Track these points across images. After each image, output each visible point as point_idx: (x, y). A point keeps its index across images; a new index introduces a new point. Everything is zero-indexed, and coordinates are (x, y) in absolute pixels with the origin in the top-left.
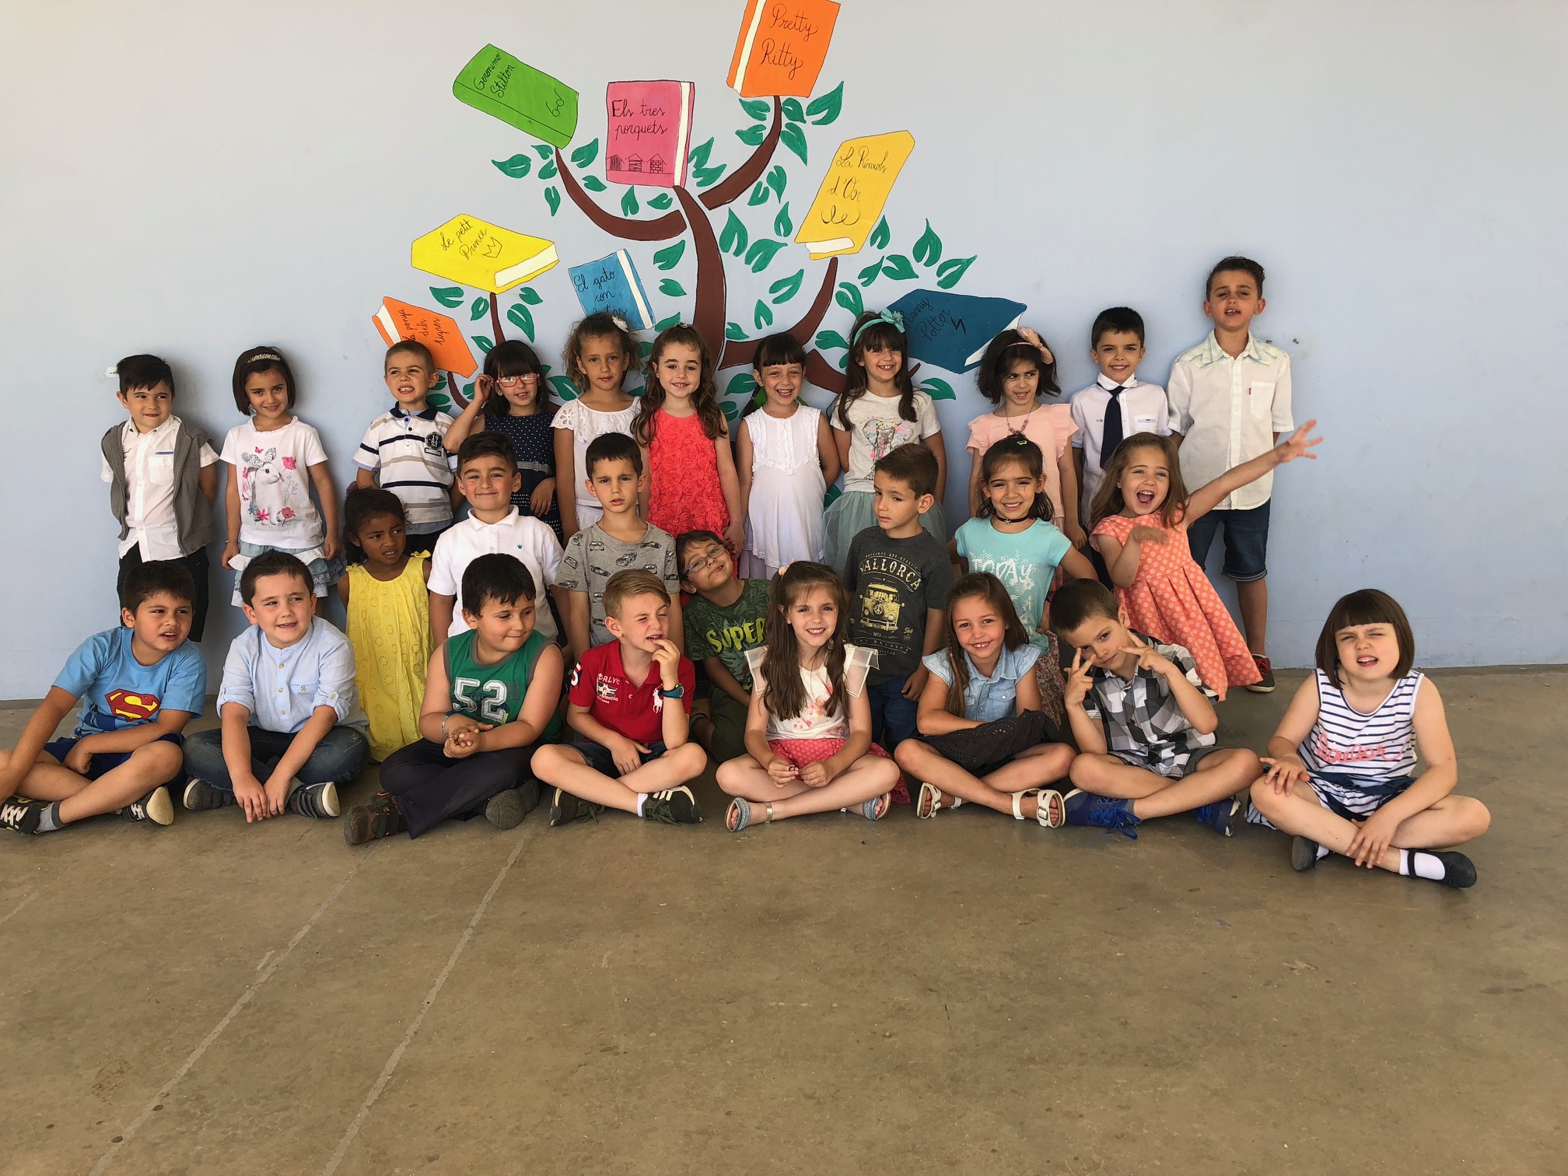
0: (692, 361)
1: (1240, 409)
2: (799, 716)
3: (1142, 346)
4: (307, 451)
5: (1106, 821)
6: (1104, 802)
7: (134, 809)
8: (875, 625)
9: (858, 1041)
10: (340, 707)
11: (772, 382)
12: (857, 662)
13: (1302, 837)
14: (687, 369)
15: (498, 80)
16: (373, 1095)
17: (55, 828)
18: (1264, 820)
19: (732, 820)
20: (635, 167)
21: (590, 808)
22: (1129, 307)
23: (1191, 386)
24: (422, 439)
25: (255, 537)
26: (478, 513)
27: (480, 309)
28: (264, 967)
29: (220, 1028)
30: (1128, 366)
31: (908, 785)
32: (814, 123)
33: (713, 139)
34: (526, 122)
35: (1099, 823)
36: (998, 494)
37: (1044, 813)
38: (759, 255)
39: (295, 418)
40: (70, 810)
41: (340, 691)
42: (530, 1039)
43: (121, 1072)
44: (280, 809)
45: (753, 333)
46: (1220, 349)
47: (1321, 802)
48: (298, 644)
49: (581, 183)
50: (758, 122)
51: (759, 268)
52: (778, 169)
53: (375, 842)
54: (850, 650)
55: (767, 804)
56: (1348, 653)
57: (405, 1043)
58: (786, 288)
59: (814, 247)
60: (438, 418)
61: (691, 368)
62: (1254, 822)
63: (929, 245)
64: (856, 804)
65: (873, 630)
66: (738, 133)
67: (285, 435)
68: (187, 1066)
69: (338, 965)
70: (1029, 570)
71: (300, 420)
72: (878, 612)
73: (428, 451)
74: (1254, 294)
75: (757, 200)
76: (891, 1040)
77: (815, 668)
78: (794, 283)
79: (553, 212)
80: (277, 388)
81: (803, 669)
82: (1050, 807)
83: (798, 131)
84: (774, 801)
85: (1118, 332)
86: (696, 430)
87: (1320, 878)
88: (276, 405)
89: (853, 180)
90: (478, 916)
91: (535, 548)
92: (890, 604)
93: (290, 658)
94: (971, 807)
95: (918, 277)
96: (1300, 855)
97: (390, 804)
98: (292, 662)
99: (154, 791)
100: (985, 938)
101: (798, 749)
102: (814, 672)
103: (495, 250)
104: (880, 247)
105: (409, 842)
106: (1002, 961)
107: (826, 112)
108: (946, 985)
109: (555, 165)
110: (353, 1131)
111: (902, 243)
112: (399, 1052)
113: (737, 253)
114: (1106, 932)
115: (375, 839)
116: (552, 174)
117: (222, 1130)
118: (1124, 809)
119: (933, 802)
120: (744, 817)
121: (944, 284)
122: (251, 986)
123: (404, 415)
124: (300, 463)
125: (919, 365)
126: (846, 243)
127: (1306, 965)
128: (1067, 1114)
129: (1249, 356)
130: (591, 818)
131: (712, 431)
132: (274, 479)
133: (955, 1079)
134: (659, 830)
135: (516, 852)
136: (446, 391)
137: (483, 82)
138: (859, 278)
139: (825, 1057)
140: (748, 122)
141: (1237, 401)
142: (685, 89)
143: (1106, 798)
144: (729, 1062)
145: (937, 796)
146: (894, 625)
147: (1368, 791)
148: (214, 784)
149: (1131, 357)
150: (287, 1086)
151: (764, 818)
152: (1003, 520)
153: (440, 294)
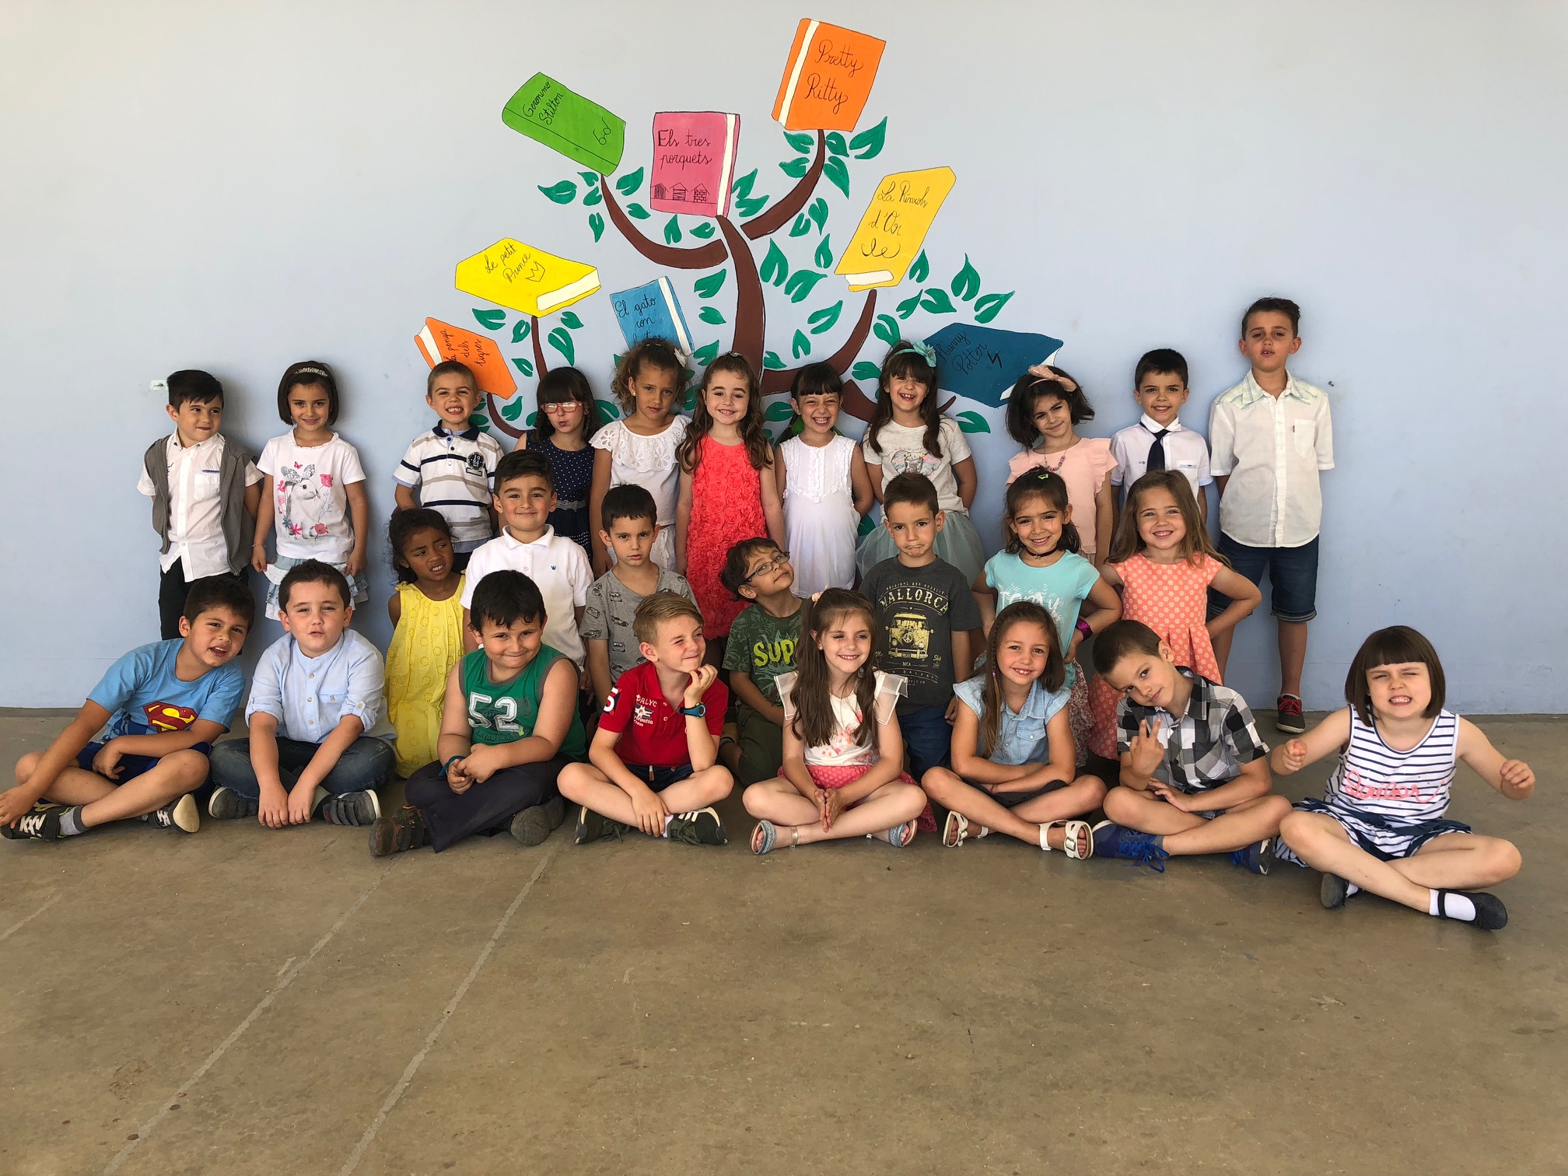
0: (739, 389)
1: (1284, 448)
2: (829, 744)
3: (1185, 388)
4: (344, 469)
5: (1134, 854)
6: (1133, 834)
7: (160, 815)
8: (904, 655)
9: (880, 1062)
10: (366, 717)
11: (809, 410)
12: (887, 689)
13: (1332, 874)
14: (734, 397)
15: (547, 107)
16: (391, 1101)
17: (78, 832)
18: (1293, 856)
19: (758, 842)
20: (680, 195)
21: (615, 827)
22: (1173, 349)
23: (1234, 424)
24: (464, 459)
25: (291, 551)
26: (514, 532)
27: (522, 332)
28: (286, 973)
29: (240, 1030)
30: (1170, 407)
31: (935, 813)
32: (857, 157)
33: (756, 170)
34: (574, 149)
35: (1126, 854)
36: (1024, 531)
37: (1072, 844)
38: (798, 286)
39: (336, 435)
40: (91, 815)
41: (367, 701)
42: (550, 1050)
43: (139, 1071)
44: (306, 818)
45: (791, 362)
46: (1258, 388)
47: (1351, 840)
48: (328, 653)
49: (626, 211)
50: (801, 155)
51: (798, 298)
52: (820, 201)
53: (399, 855)
54: (881, 677)
55: (793, 828)
56: (1380, 692)
57: (425, 1051)
58: (826, 318)
59: (853, 279)
60: (480, 439)
61: (738, 396)
62: (1283, 857)
63: (967, 279)
64: (882, 830)
65: (902, 659)
66: (782, 165)
67: (325, 451)
68: (206, 1067)
69: (359, 973)
70: (1056, 604)
71: (341, 437)
72: (908, 640)
73: (469, 470)
74: (1289, 335)
75: (798, 231)
76: (913, 1062)
77: (844, 696)
78: (834, 312)
79: (597, 238)
80: (319, 403)
81: (833, 696)
82: (1078, 838)
83: (841, 164)
84: (800, 825)
85: (1160, 373)
86: (743, 459)
87: (1350, 915)
88: (315, 420)
89: (894, 214)
90: (500, 930)
91: (568, 569)
92: (920, 631)
93: (320, 667)
94: (998, 837)
95: (955, 311)
96: (1329, 893)
97: (415, 817)
98: (322, 672)
99: (181, 798)
100: (1010, 965)
101: (826, 775)
102: (844, 700)
103: (538, 274)
104: (919, 280)
105: (434, 855)
106: (1026, 988)
107: (870, 145)
108: (969, 1009)
109: (600, 192)
110: (369, 1136)
111: (941, 277)
112: (418, 1059)
113: (777, 283)
114: (1131, 962)
115: (399, 851)
116: (597, 201)
117: (238, 1131)
118: (1153, 843)
119: (959, 831)
120: (769, 840)
121: (982, 318)
122: (271, 990)
123: (447, 435)
124: (336, 481)
125: (954, 398)
126: (885, 276)
127: (1334, 1001)
128: (1090, 1140)
129: (1291, 394)
130: (616, 837)
131: (759, 460)
132: (310, 495)
133: (976, 1101)
134: (682, 851)
135: (540, 869)
136: (485, 412)
137: (533, 108)
138: (897, 310)
139: (846, 1077)
140: (792, 155)
141: (1280, 440)
142: (731, 121)
143: (1135, 831)
144: (749, 1079)
145: (963, 825)
146: (924, 653)
147: (1399, 832)
148: (241, 792)
149: (1173, 398)
150: (305, 1090)
151: (789, 842)
152: (1033, 555)
153: (483, 317)
